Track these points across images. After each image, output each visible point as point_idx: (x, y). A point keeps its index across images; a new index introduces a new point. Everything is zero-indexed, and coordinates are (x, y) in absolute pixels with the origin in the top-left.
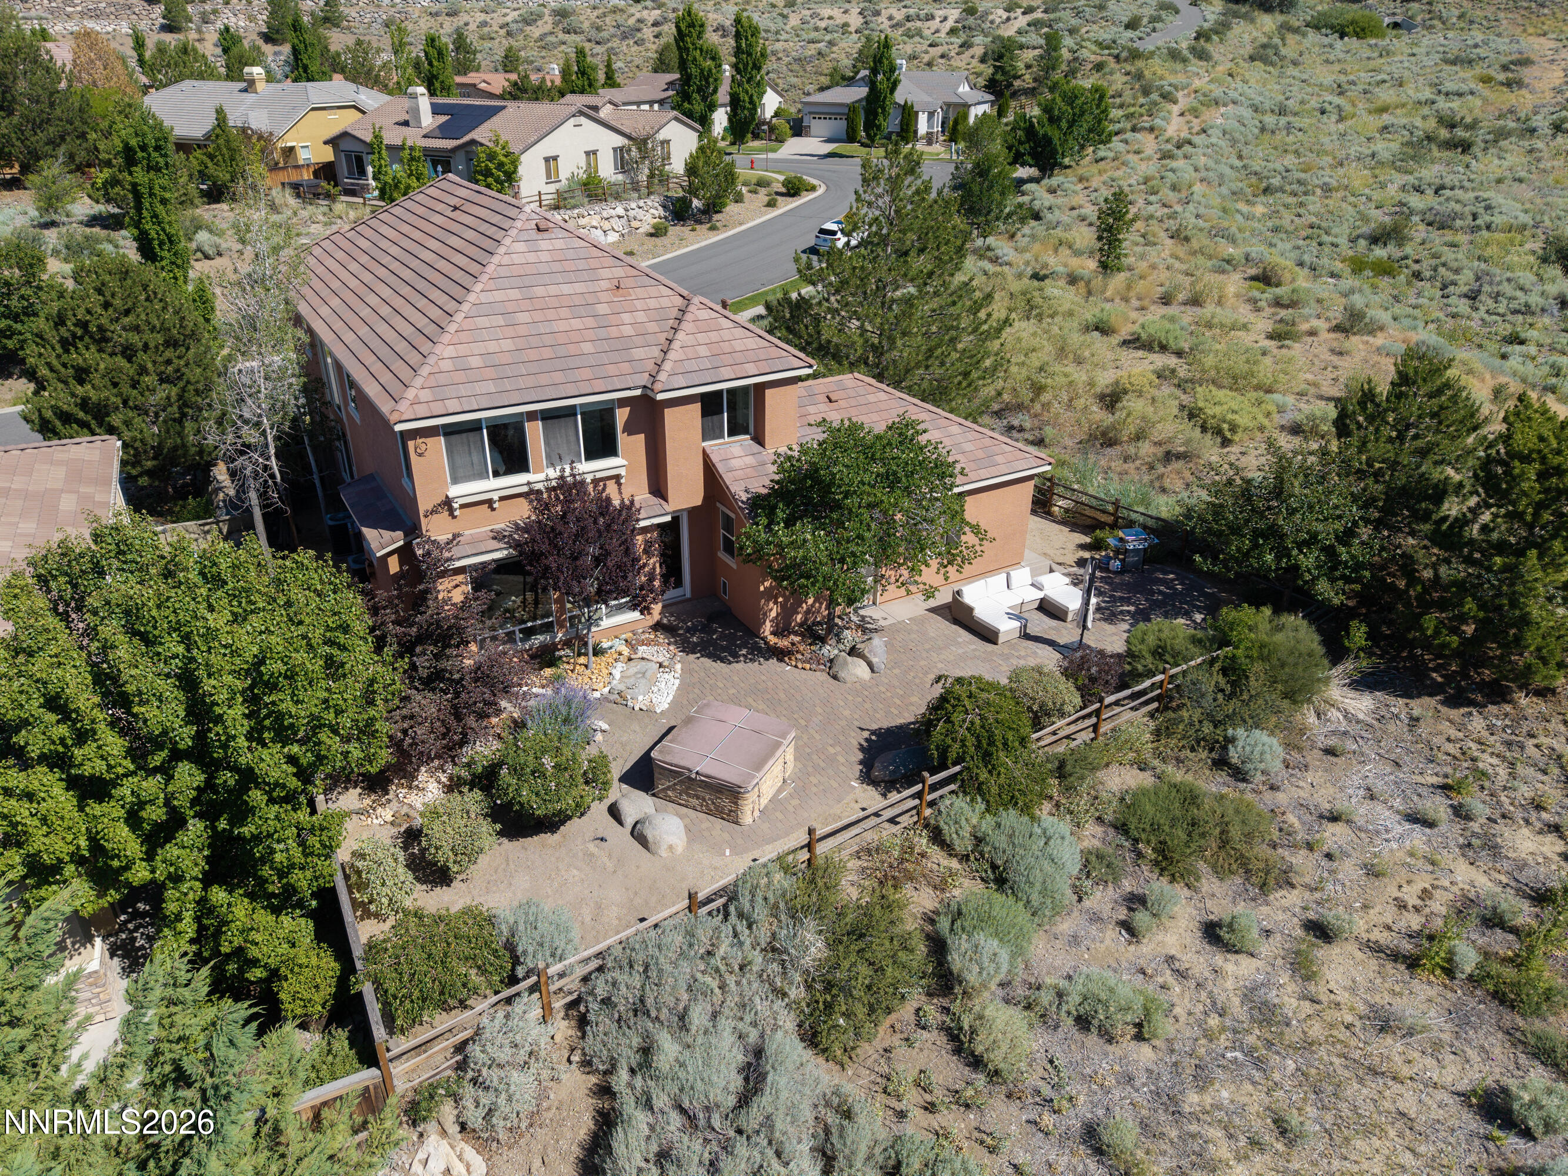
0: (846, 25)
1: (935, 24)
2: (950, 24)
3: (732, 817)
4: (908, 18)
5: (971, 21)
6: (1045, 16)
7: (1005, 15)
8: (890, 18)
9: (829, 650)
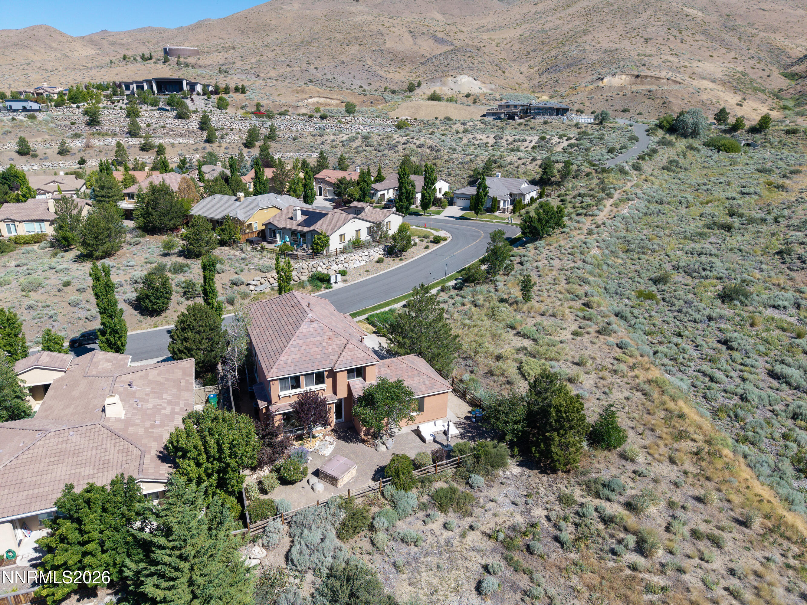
0: (487, 143)
1: (526, 144)
2: (533, 144)
3: (335, 485)
4: (515, 141)
5: (543, 143)
6: (576, 142)
7: (558, 140)
8: (507, 140)
9: (377, 441)
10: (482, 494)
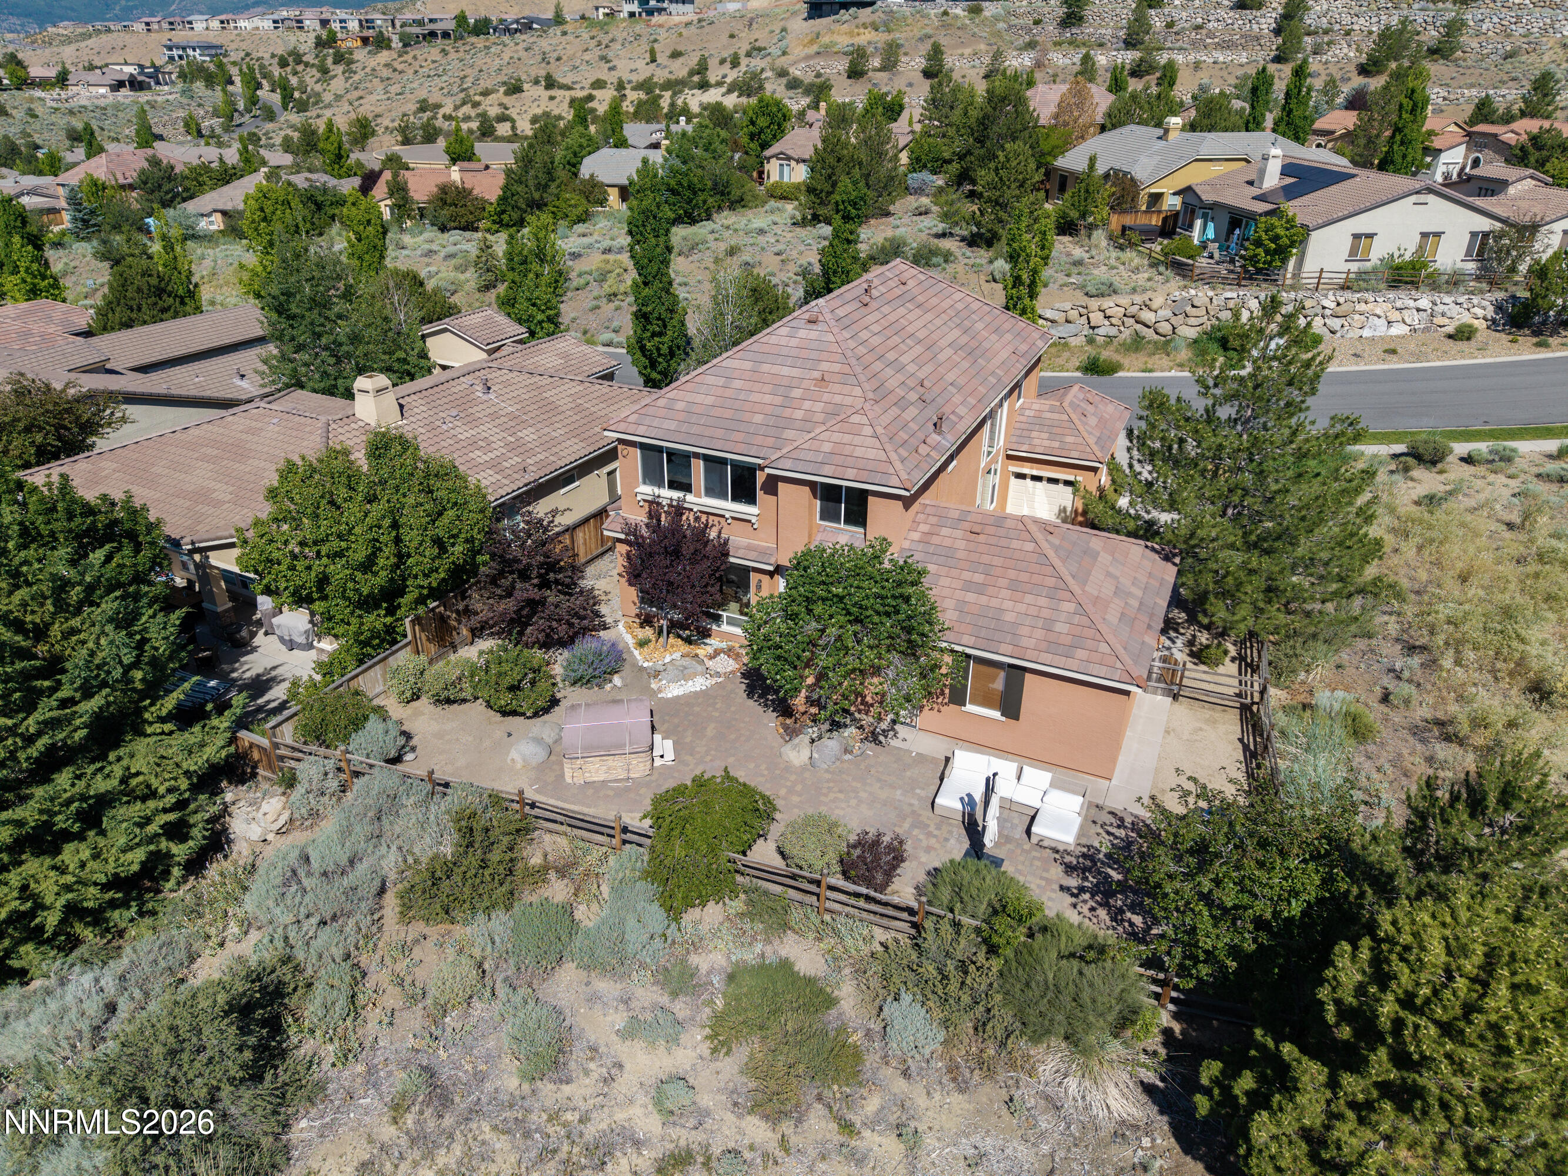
10: (900, 1085)
